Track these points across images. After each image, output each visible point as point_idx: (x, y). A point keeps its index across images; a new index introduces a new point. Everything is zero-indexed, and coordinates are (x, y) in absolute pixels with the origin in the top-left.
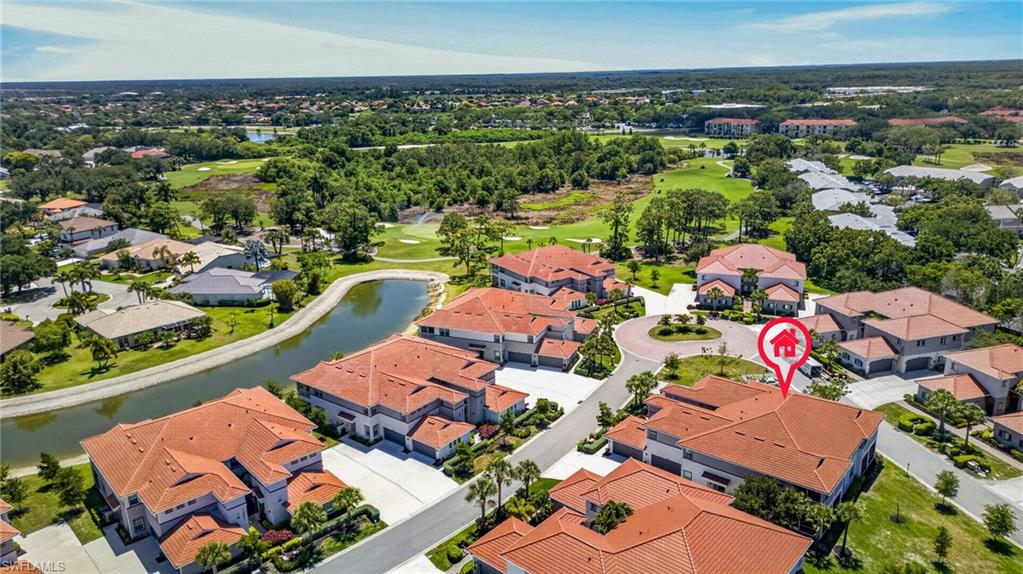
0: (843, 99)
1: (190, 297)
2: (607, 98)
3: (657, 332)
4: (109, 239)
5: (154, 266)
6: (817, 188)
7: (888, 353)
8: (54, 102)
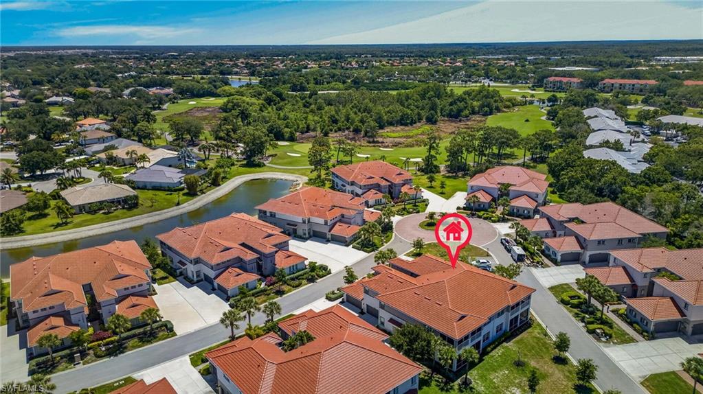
0: (661, 66)
1: (133, 182)
2: (485, 61)
3: (425, 224)
4: (105, 144)
5: (127, 162)
6: (596, 129)
7: (577, 248)
8: (125, 58)
